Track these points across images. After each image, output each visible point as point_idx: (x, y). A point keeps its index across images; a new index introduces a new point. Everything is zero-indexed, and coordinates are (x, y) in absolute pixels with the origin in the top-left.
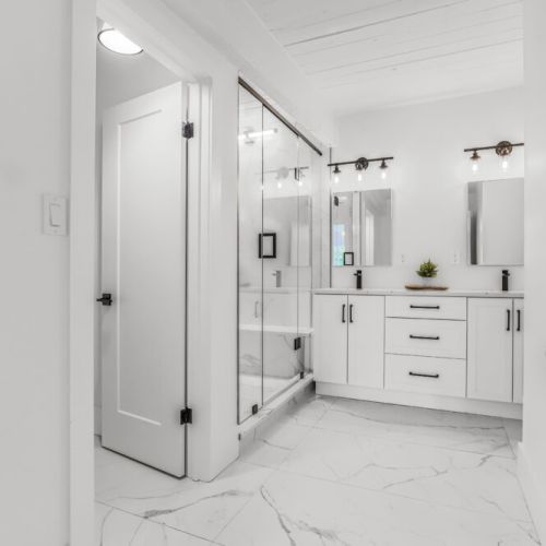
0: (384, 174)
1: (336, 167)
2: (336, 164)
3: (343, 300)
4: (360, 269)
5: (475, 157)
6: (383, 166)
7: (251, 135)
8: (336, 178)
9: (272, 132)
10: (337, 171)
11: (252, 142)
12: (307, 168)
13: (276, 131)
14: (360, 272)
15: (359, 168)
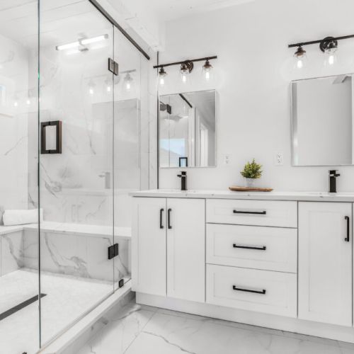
0: (208, 74)
1: (161, 69)
2: (162, 66)
3: (161, 203)
4: (184, 170)
5: (300, 52)
6: (207, 65)
7: (84, 42)
8: (162, 80)
9: (102, 38)
10: (162, 72)
11: (86, 50)
12: (134, 71)
13: (106, 36)
14: (184, 173)
15: (183, 68)
